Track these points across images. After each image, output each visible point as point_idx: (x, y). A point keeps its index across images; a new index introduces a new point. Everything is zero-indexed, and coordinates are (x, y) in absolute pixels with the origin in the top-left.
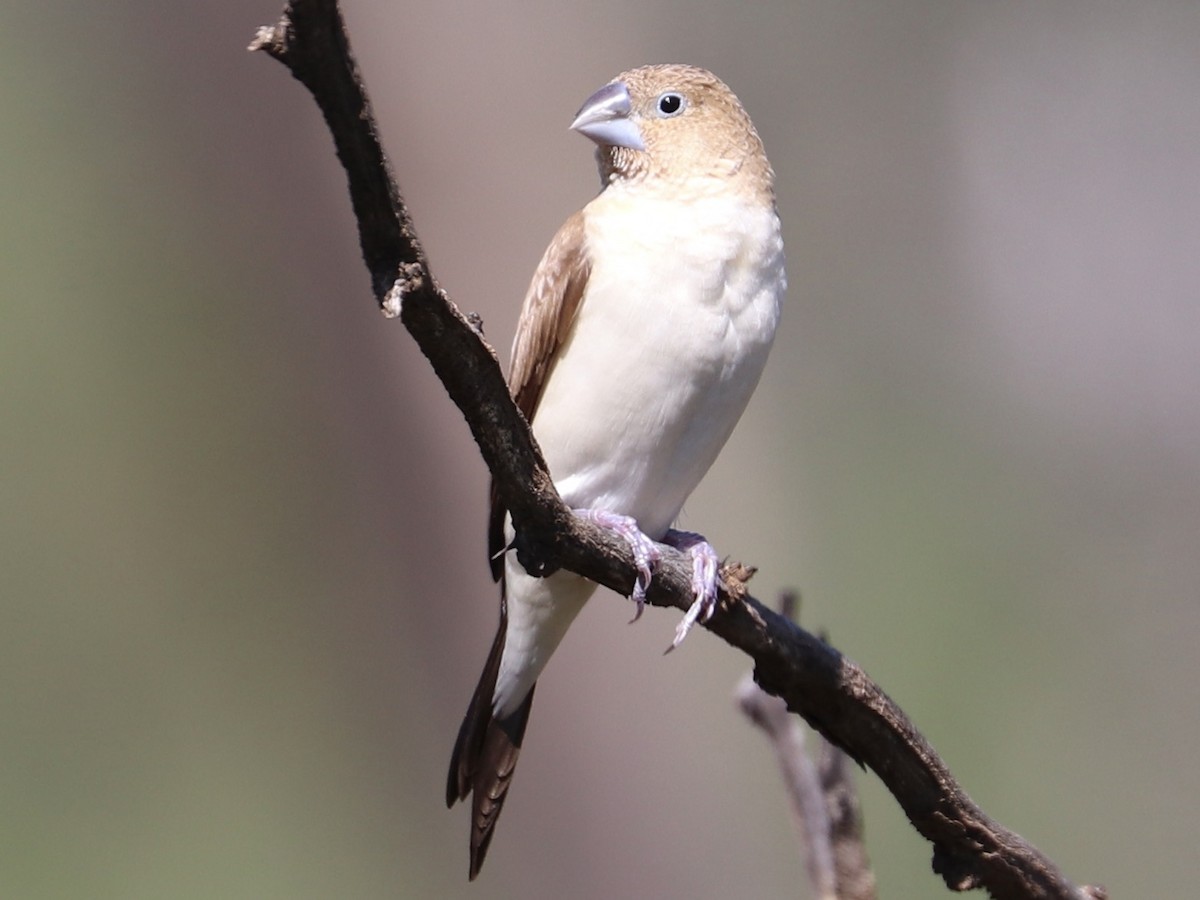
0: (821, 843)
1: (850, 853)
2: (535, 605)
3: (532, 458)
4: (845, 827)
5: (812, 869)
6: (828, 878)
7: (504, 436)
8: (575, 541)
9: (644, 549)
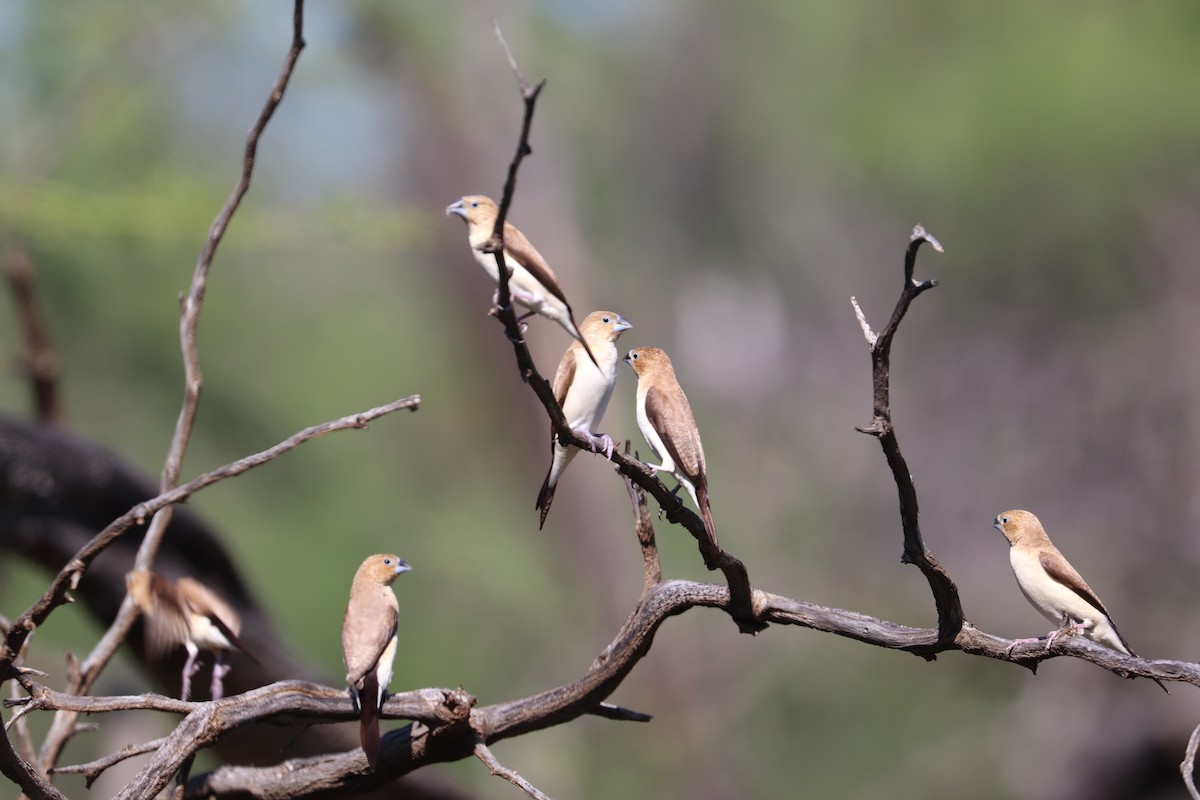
0: (637, 505)
1: (644, 508)
2: (562, 458)
3: (562, 417)
4: (643, 502)
5: (634, 512)
6: (638, 515)
7: (555, 411)
8: (573, 437)
9: (591, 439)
